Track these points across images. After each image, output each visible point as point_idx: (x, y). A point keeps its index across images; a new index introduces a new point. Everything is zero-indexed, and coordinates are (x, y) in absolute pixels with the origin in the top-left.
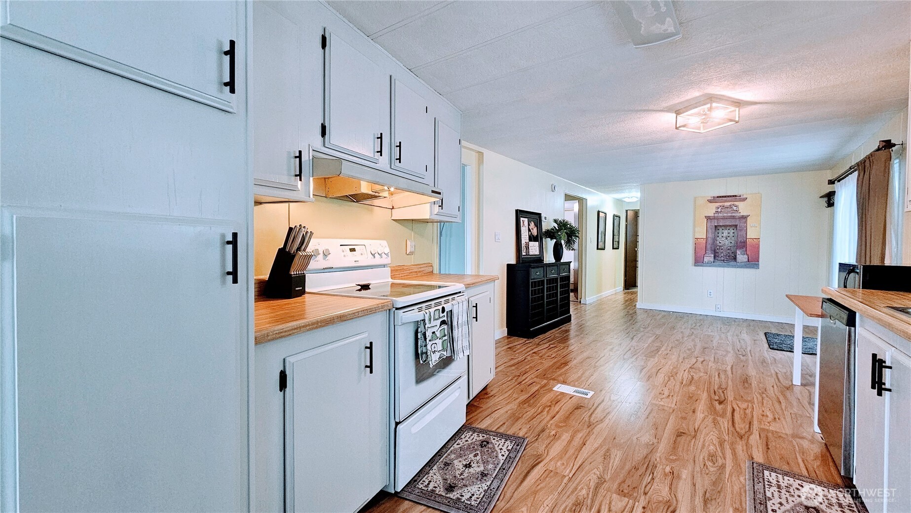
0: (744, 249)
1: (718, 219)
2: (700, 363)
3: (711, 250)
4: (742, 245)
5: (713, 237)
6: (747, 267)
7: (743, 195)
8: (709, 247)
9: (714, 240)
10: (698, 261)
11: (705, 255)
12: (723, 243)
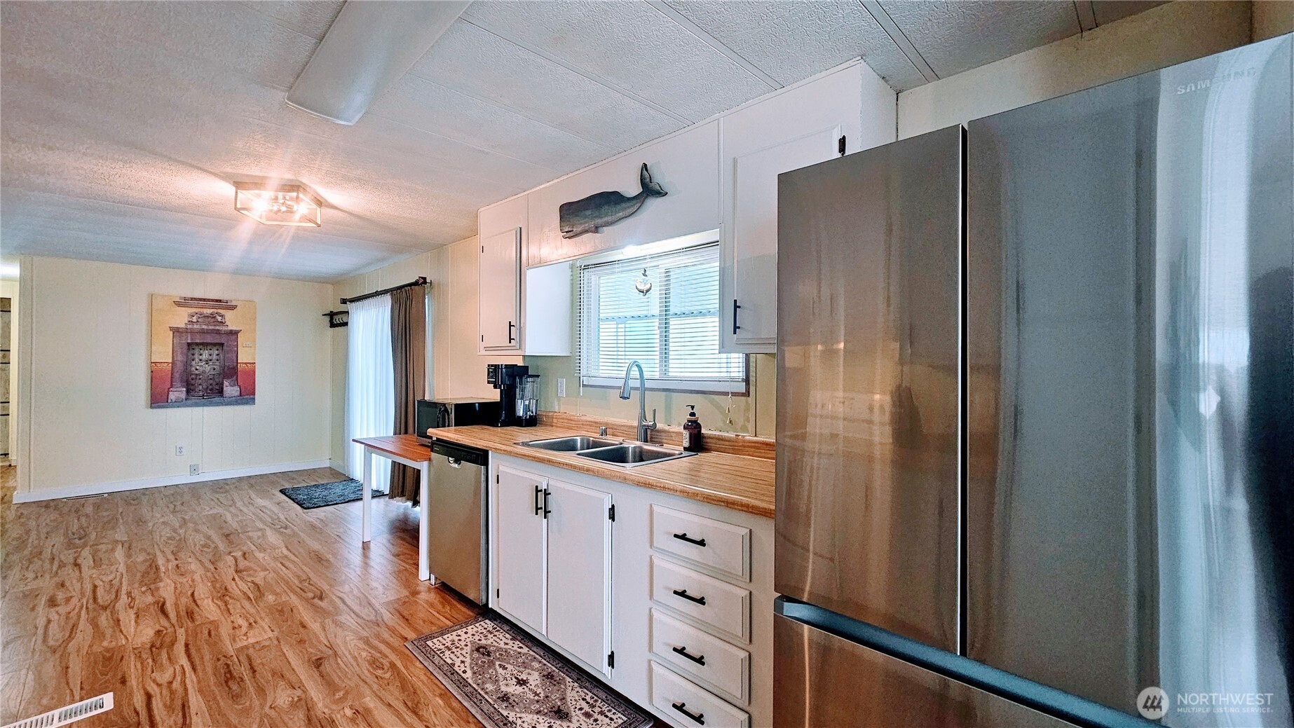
0: (235, 377)
1: (192, 332)
2: (242, 559)
3: (181, 381)
4: (231, 371)
5: (185, 360)
6: (239, 404)
7: (231, 301)
8: (177, 375)
9: (187, 364)
10: (158, 399)
11: (171, 389)
12: (201, 369)
